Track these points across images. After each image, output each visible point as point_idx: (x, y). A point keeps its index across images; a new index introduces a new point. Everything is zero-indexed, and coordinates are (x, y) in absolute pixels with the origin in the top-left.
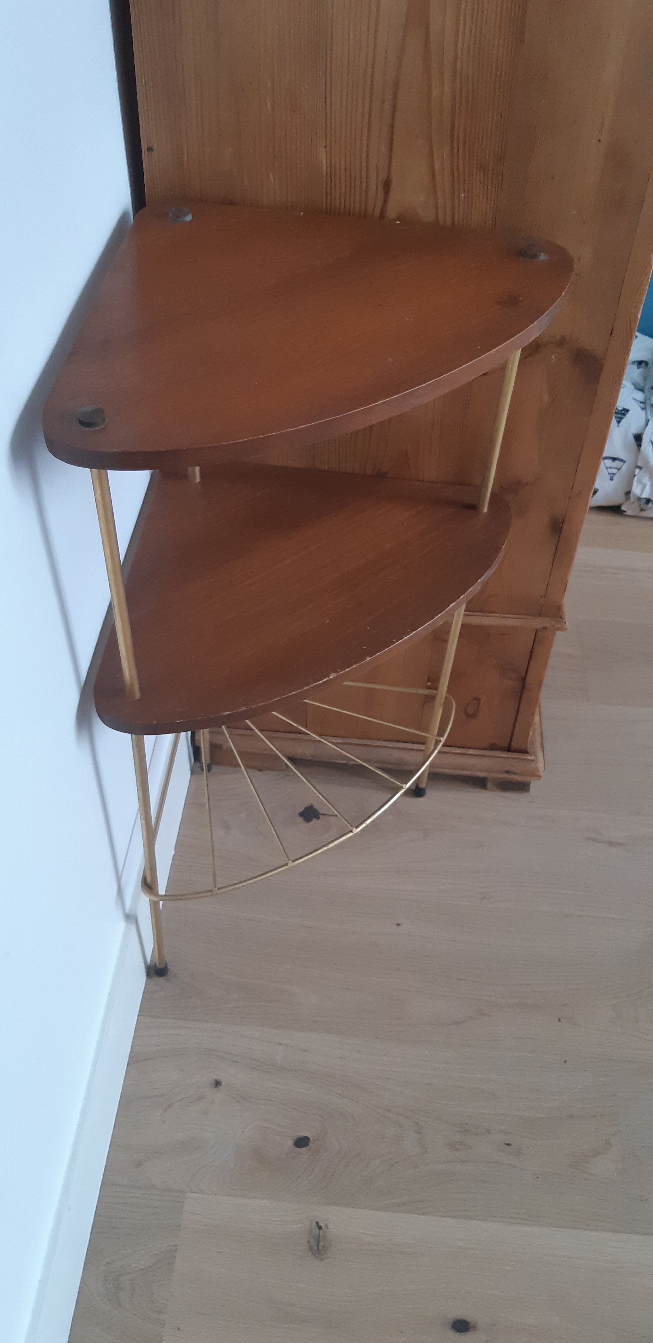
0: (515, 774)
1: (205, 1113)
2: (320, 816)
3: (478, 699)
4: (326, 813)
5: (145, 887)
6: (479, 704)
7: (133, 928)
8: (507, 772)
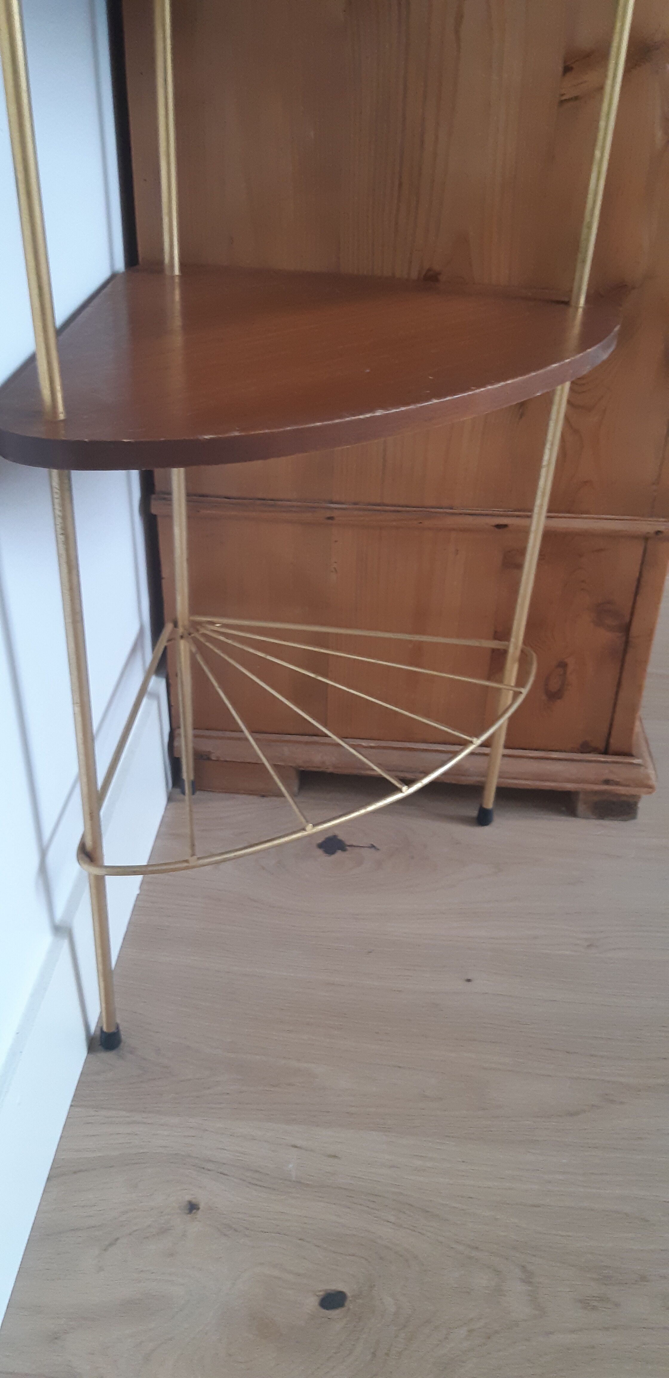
0: (617, 784)
1: (172, 1255)
2: (348, 848)
3: (563, 665)
4: (354, 844)
5: (83, 856)
6: (565, 673)
7: (65, 944)
8: (607, 782)
